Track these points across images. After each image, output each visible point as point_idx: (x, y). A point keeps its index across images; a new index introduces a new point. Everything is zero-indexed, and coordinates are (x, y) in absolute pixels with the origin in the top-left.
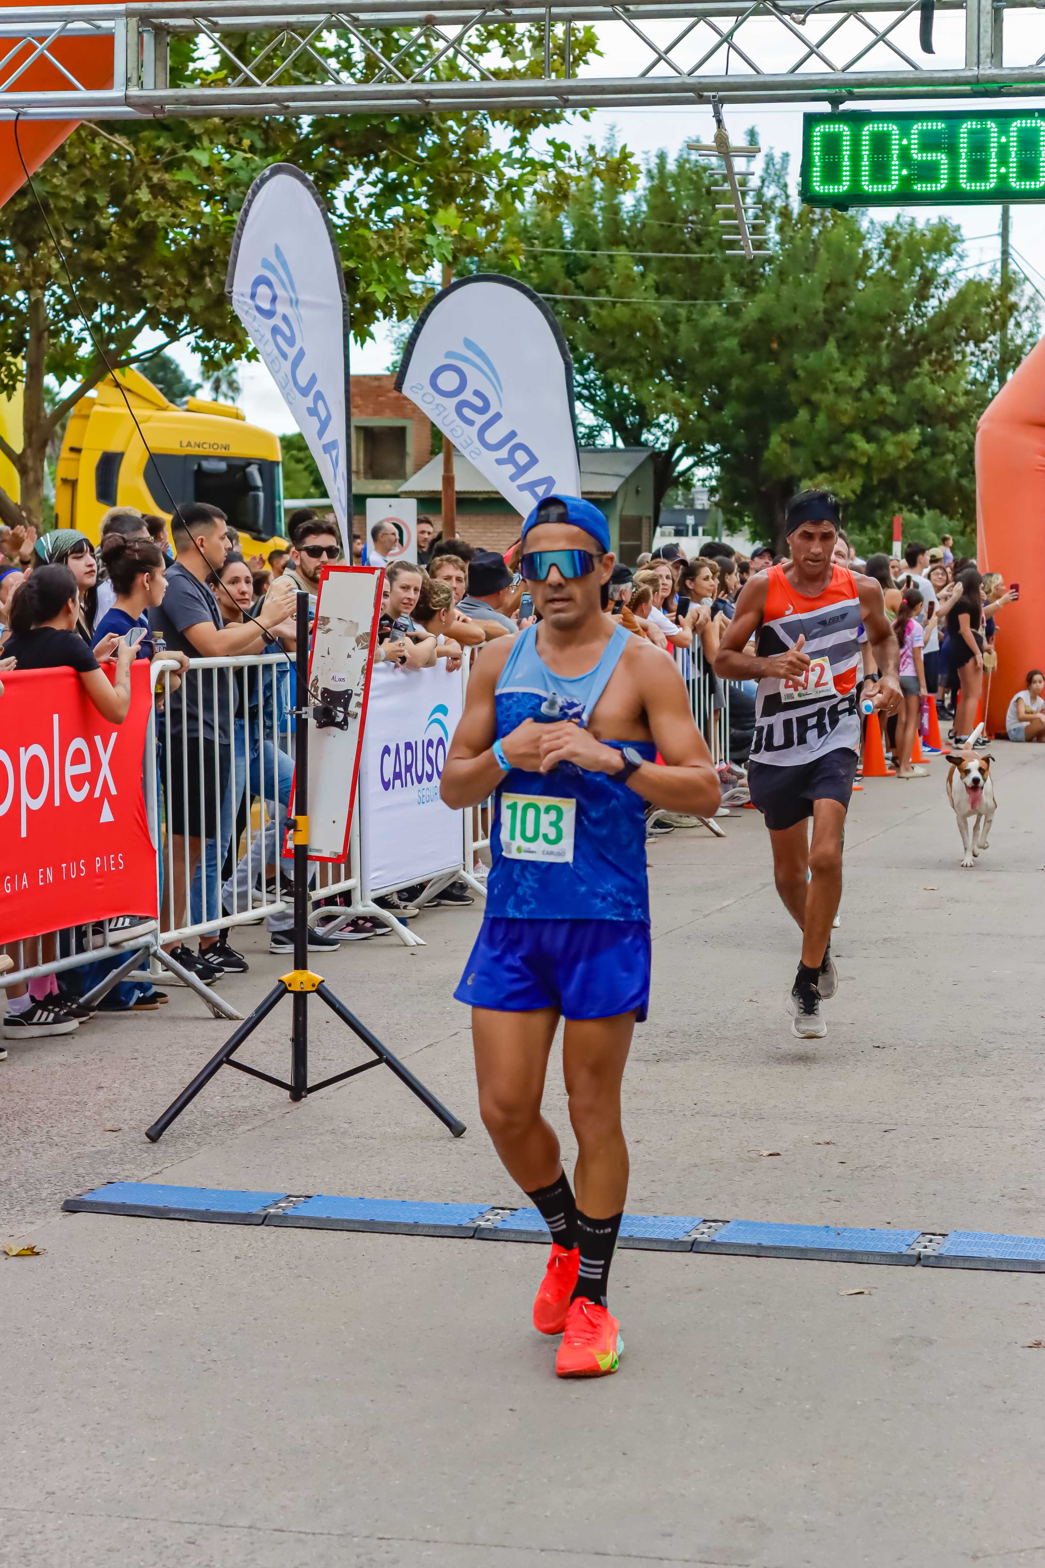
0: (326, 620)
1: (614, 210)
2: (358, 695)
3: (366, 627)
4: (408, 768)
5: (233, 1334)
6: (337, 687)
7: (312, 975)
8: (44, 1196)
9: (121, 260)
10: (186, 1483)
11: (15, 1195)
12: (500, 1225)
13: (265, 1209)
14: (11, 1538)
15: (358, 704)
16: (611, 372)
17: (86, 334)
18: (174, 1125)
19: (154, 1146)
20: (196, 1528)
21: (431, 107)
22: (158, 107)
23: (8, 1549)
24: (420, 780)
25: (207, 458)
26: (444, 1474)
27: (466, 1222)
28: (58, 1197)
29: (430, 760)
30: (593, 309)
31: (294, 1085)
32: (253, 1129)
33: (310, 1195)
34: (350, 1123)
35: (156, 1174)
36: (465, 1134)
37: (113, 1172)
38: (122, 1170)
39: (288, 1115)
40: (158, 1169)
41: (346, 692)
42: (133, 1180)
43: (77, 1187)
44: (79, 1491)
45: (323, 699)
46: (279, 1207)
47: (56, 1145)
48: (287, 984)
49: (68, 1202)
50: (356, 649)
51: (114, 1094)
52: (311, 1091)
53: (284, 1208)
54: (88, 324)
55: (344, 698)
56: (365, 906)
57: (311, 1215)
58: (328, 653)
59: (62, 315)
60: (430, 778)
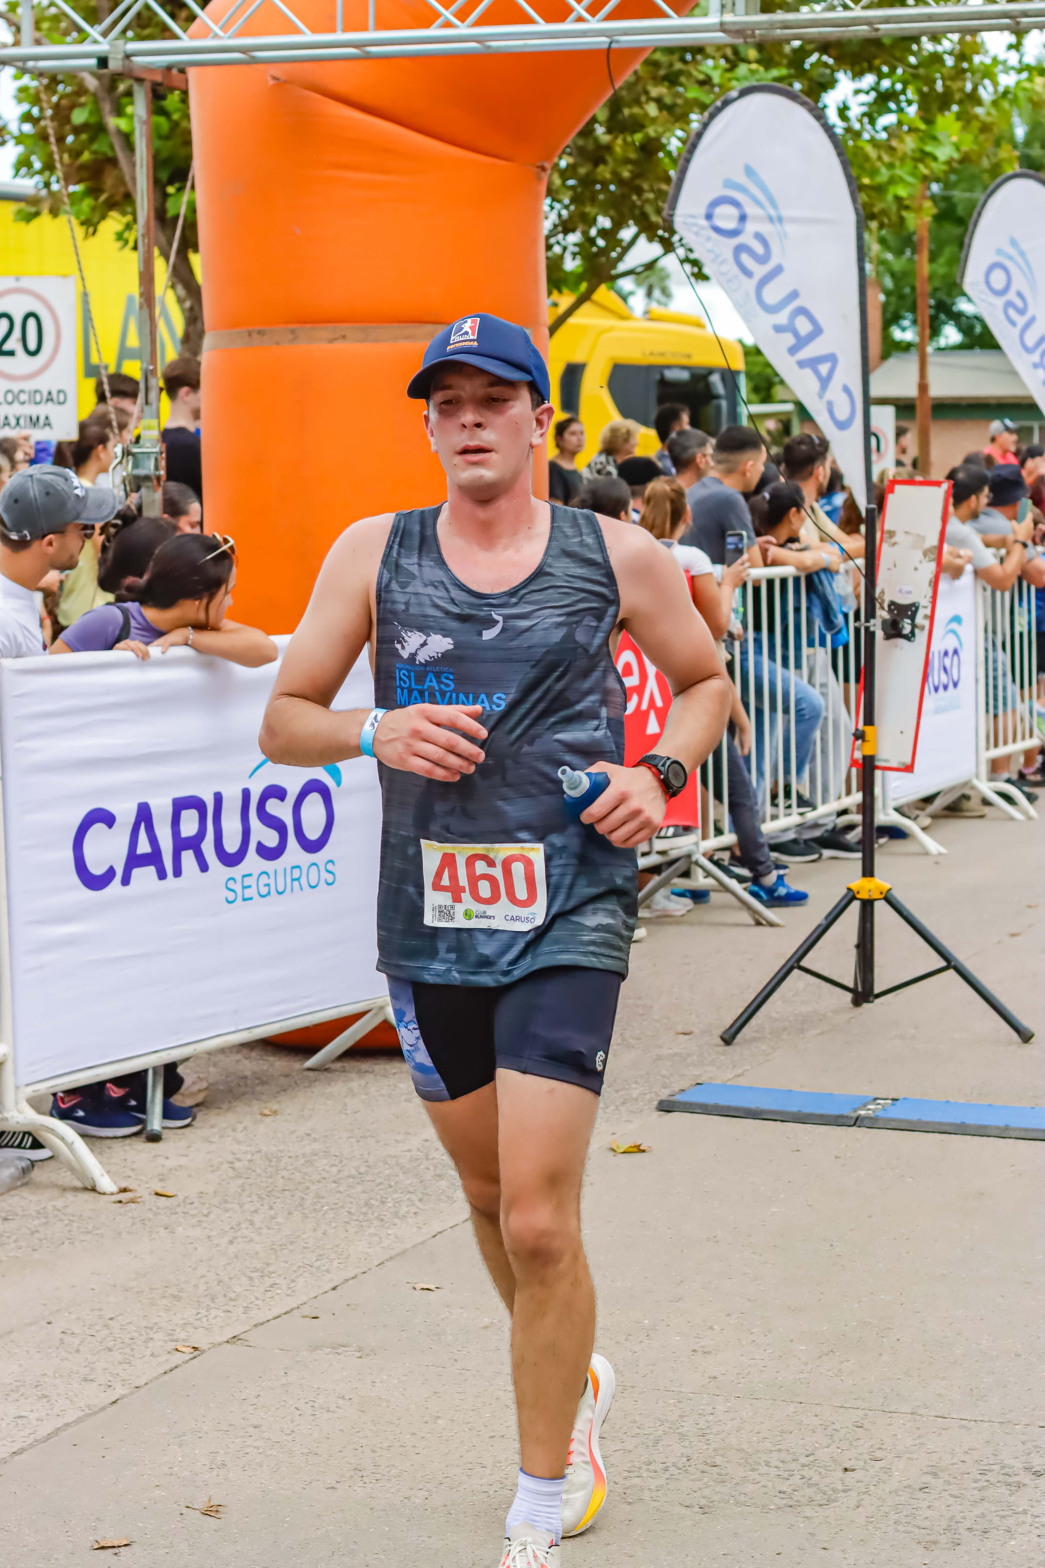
0: (892, 534)
2: (925, 607)
3: (932, 540)
6: (904, 600)
7: (880, 883)
8: (634, 1095)
9: (626, 174)
10: (840, 1370)
13: (855, 1111)
14: (685, 1419)
15: (926, 617)
18: (745, 1030)
19: (730, 1049)
20: (860, 1413)
21: (1022, 26)
22: (749, 32)
23: (686, 1429)
24: (936, 689)
25: (669, 367)
28: (648, 1096)
29: (945, 670)
31: (860, 989)
32: (822, 1033)
33: (895, 1097)
34: (916, 1028)
35: (739, 1076)
36: (1033, 1040)
37: (697, 1073)
38: (705, 1072)
39: (853, 1020)
40: (739, 1071)
41: (913, 605)
42: (719, 1082)
43: (665, 1088)
44: (740, 1376)
45: (890, 611)
46: (869, 1110)
47: (633, 1047)
48: (855, 891)
49: (661, 1102)
50: (924, 562)
51: (677, 999)
52: (878, 996)
53: (873, 1111)
54: (583, 238)
55: (911, 611)
56: (886, 815)
57: (902, 1117)
58: (895, 566)
59: (559, 229)
60: (946, 687)
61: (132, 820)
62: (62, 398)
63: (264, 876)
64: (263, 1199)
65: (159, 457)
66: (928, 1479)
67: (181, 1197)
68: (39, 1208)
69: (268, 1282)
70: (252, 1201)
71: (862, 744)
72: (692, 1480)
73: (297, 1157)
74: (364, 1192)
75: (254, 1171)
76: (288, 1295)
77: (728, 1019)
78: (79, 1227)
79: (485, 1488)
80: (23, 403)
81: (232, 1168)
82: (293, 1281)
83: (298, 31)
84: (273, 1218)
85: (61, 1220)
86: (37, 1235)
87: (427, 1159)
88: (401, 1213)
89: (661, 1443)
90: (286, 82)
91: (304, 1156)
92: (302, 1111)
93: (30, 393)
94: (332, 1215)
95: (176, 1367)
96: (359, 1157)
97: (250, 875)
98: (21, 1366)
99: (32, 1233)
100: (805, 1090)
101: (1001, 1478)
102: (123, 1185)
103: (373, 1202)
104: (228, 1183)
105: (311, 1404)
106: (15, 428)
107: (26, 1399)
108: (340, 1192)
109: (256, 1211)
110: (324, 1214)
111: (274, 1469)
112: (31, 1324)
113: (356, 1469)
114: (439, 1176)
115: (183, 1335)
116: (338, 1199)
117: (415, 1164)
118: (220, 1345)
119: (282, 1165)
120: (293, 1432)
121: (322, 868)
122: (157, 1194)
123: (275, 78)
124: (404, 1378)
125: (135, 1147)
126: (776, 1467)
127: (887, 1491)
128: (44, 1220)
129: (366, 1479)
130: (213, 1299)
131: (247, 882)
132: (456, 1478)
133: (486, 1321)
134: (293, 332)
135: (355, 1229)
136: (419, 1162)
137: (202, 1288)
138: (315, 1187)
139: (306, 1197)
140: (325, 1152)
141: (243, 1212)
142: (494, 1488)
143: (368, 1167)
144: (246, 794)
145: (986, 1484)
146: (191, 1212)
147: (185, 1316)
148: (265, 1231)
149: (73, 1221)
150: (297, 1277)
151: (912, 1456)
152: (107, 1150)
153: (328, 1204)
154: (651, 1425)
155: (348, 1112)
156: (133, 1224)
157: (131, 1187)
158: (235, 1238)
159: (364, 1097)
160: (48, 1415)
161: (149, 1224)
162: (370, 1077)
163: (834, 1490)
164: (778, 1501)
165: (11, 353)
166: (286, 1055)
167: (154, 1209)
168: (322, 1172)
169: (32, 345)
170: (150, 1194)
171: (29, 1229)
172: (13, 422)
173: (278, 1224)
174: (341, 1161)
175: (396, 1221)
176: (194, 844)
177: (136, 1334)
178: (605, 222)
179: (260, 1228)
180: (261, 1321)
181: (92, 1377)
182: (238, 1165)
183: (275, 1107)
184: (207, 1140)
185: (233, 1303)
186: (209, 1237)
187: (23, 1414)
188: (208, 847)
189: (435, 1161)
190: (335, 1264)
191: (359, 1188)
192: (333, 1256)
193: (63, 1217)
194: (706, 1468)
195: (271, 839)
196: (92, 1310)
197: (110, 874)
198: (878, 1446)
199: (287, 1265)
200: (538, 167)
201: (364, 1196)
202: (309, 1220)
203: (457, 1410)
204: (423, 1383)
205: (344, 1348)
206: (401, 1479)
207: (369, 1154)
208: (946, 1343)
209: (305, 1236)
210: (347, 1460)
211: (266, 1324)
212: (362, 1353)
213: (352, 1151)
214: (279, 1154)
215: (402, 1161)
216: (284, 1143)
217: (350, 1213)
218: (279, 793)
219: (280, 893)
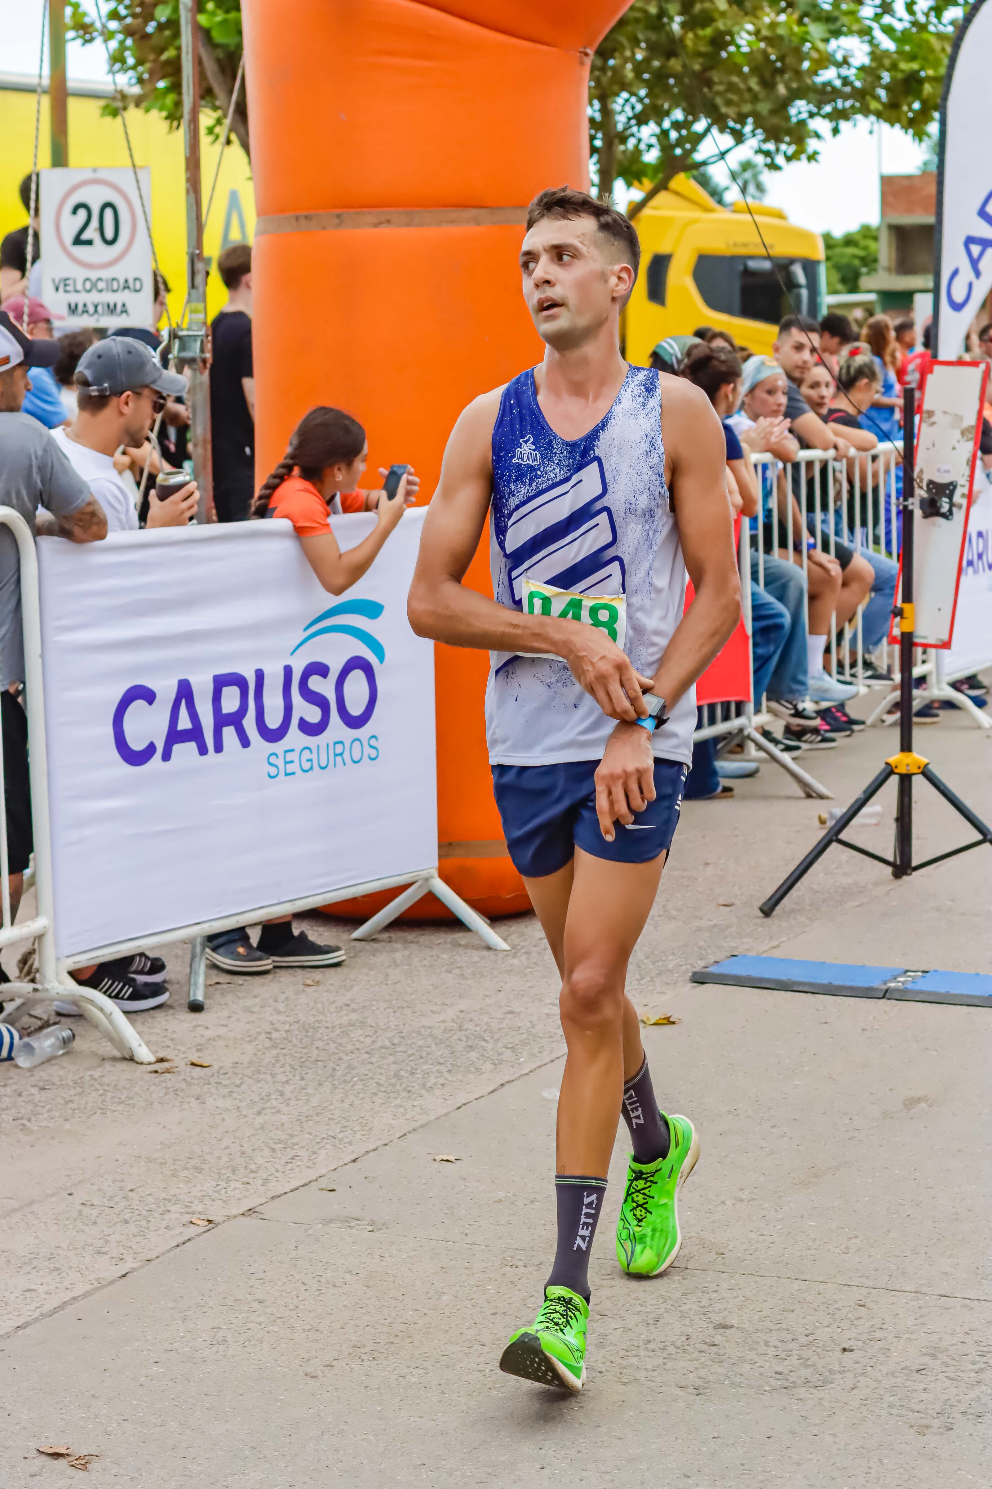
0: (931, 414)
2: (963, 486)
3: (970, 420)
4: (980, 556)
5: (872, 1103)
6: (942, 479)
7: (918, 757)
8: (670, 967)
10: (847, 1247)
11: (643, 966)
13: (886, 984)
14: (688, 1296)
15: (963, 495)
17: (654, 141)
18: (785, 901)
19: (768, 921)
20: (864, 1291)
23: (688, 1306)
25: (752, 257)
28: (684, 968)
31: (898, 862)
32: (861, 905)
33: (926, 970)
34: (953, 900)
35: (775, 947)
37: (735, 945)
38: (742, 943)
39: (892, 892)
40: (776, 943)
41: (951, 483)
42: (754, 954)
43: (701, 959)
44: (747, 1253)
45: (929, 490)
46: (899, 982)
47: (674, 918)
48: (894, 766)
49: (695, 974)
50: (961, 442)
51: (722, 870)
52: (916, 868)
53: (903, 983)
54: (657, 130)
55: (949, 490)
56: (940, 689)
57: (931, 989)
58: (934, 445)
59: (633, 122)
61: (173, 696)
62: (138, 287)
63: (307, 752)
64: (295, 1070)
65: (205, 340)
66: (927, 1360)
67: (216, 1067)
68: (76, 1077)
69: (291, 1153)
70: (284, 1072)
71: (900, 622)
72: (689, 1360)
73: (333, 1027)
74: (395, 1063)
75: (290, 1041)
76: (308, 1167)
77: (770, 890)
78: (113, 1097)
79: (481, 1367)
80: (101, 291)
81: (269, 1038)
82: (315, 1153)
84: (303, 1088)
85: (97, 1090)
86: (71, 1105)
87: (461, 1030)
88: (429, 1084)
89: (662, 1321)
91: (341, 1026)
92: (344, 981)
93: (107, 281)
94: (361, 1086)
95: (189, 1240)
96: (394, 1027)
97: (293, 750)
98: (37, 1237)
99: (66, 1103)
100: (837, 962)
102: (161, 1055)
103: (403, 1073)
104: (264, 1054)
105: (319, 1278)
106: (93, 315)
107: (38, 1271)
108: (372, 1063)
109: (287, 1082)
110: (353, 1085)
111: (274, 1346)
112: (53, 1195)
113: (355, 1346)
114: (470, 1047)
115: (200, 1208)
116: (369, 1070)
117: (447, 1036)
118: (235, 1217)
119: (318, 1036)
120: (297, 1307)
121: (365, 744)
122: (193, 1064)
124: (413, 1253)
125: (178, 1017)
126: (775, 1347)
127: (884, 1373)
128: (79, 1090)
129: (364, 1357)
130: (234, 1171)
131: (290, 757)
132: (454, 1356)
133: (501, 1194)
134: (339, 216)
135: (382, 1101)
136: (453, 1032)
137: (225, 1159)
138: (348, 1058)
139: (338, 1068)
140: (362, 1022)
141: (274, 1082)
143: (402, 1037)
144: (288, 671)
145: (984, 1365)
146: (224, 1083)
147: (205, 1188)
148: (293, 1102)
149: (108, 1091)
150: (319, 1149)
151: (912, 1336)
152: (150, 1020)
153: (358, 1075)
154: (654, 1302)
155: (389, 982)
156: (166, 1094)
157: (168, 1058)
158: (263, 1109)
159: (406, 967)
160: (57, 1288)
161: (182, 1094)
162: (414, 947)
163: (831, 1372)
164: (773, 1382)
165: (89, 243)
166: (336, 926)
167: (188, 1079)
168: (356, 1043)
169: (109, 234)
170: (186, 1064)
171: (64, 1098)
172: (91, 309)
173: (307, 1094)
174: (376, 1032)
175: (423, 1092)
176: (236, 720)
177: (154, 1206)
178: (678, 115)
179: (289, 1099)
180: (278, 1193)
181: (103, 1250)
182: (275, 1035)
184: (249, 1011)
185: (252, 1175)
186: (238, 1108)
187: (32, 1287)
188: (249, 722)
189: (468, 1032)
190: (358, 1136)
191: (391, 1059)
192: (357, 1128)
193: (99, 1087)
194: (705, 1347)
195: (314, 715)
196: (114, 1181)
197: (151, 749)
198: (878, 1326)
199: (311, 1137)
200: (581, 52)
201: (394, 1067)
202: (337, 1091)
203: (461, 1286)
204: (431, 1258)
205: (357, 1222)
206: (398, 1356)
207: (404, 1024)
208: (956, 1219)
209: (332, 1107)
210: (347, 1336)
211: (283, 1197)
212: (374, 1226)
213: (388, 1022)
214: (317, 1025)
215: (435, 1032)
216: (323, 1013)
217: (378, 1084)
218: (321, 670)
219: (322, 768)
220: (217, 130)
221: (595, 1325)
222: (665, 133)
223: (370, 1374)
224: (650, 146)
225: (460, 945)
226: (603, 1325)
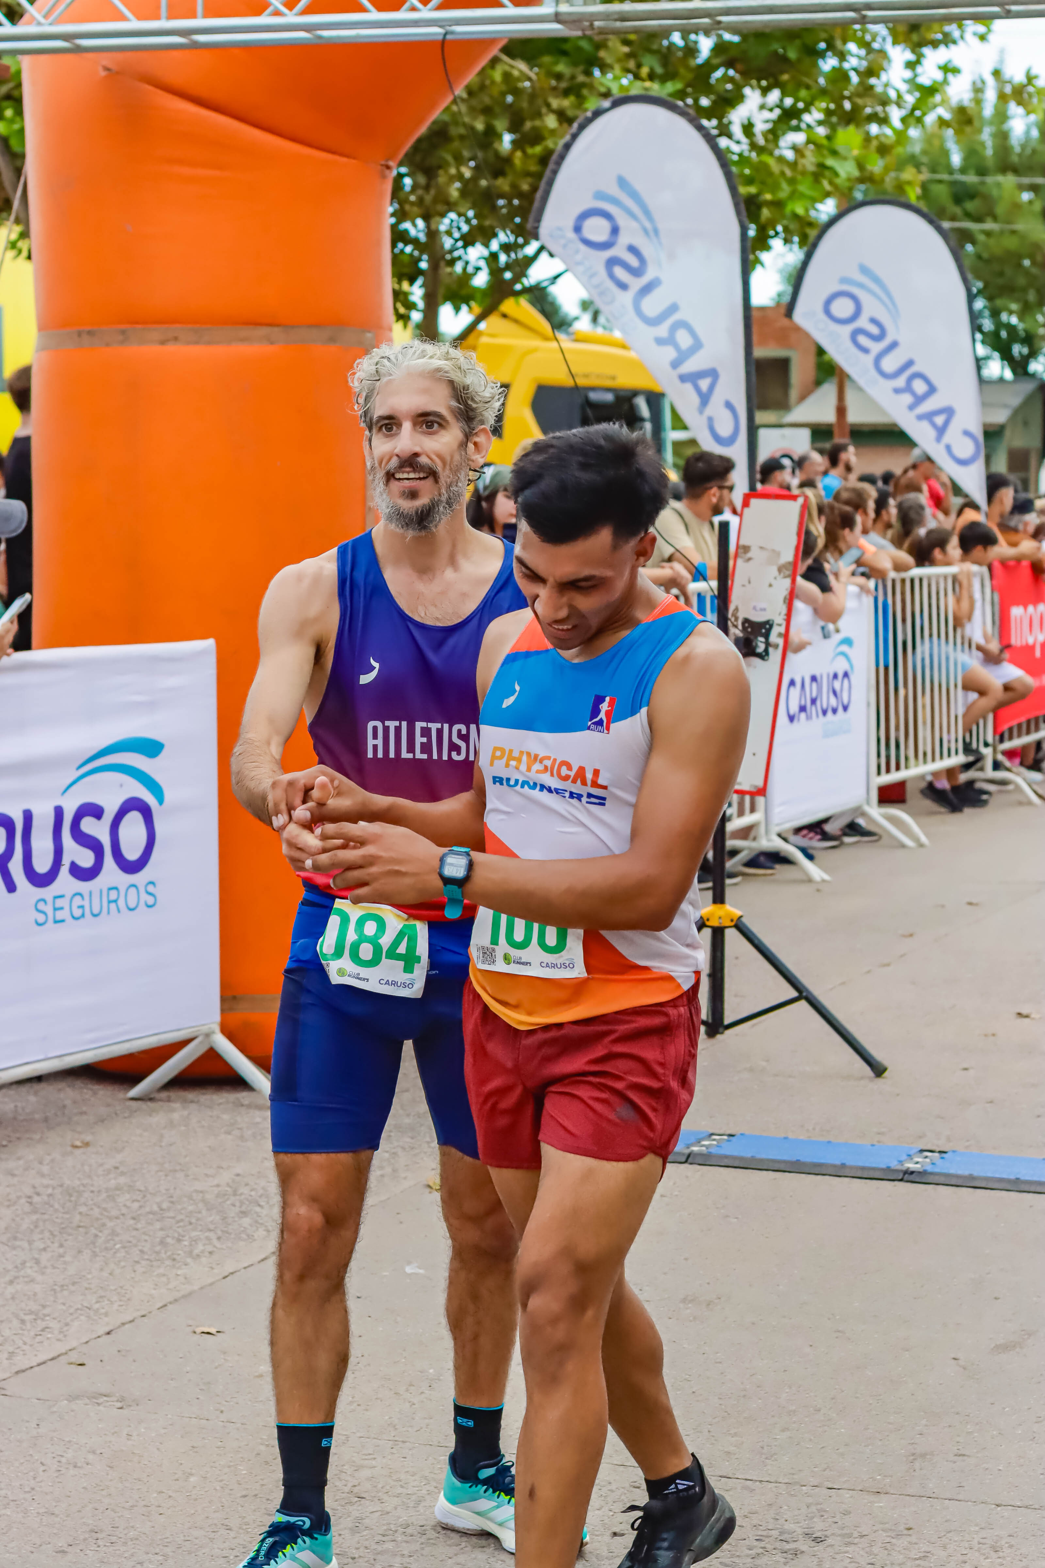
0: (746, 549)
1: (1003, 136)
2: (780, 625)
3: (788, 556)
4: (813, 701)
6: (758, 617)
7: (731, 909)
12: (929, 1168)
13: (688, 1148)
15: (780, 635)
16: (999, 302)
17: (482, 264)
22: (588, 24)
24: (825, 712)
25: (593, 389)
26: (889, 1423)
27: (894, 1165)
29: (835, 693)
30: (981, 238)
31: (710, 1021)
33: (733, 1133)
34: (767, 1061)
36: (886, 1074)
41: (767, 622)
45: (744, 629)
46: (703, 1146)
50: (778, 578)
52: (729, 1027)
53: (707, 1147)
54: (486, 253)
55: (765, 628)
56: (769, 840)
57: (735, 1153)
58: (749, 582)
59: (460, 244)
60: (835, 711)
63: (78, 898)
64: (54, 1236)
69: (41, 1324)
70: (42, 1239)
73: (99, 1191)
74: (162, 1229)
75: (52, 1206)
76: (59, 1340)
79: (225, 1553)
81: (31, 1203)
82: (67, 1325)
83: (123, 18)
84: (61, 1256)
87: (235, 1194)
88: (196, 1252)
89: (423, 1504)
90: (117, 73)
91: (107, 1190)
92: (115, 1142)
94: (123, 1254)
96: (164, 1191)
97: (62, 896)
101: (778, 1545)
103: (169, 1240)
104: (22, 1219)
105: (59, 1458)
108: (137, 1229)
109: (44, 1249)
110: (115, 1253)
111: (4, 1531)
113: (92, 1531)
116: (134, 1237)
117: (220, 1201)
119: (82, 1200)
120: (33, 1489)
121: (142, 890)
123: (107, 69)
124: (163, 1431)
129: (100, 1542)
131: (59, 903)
132: (197, 1541)
133: (262, 1369)
134: (123, 332)
135: (143, 1269)
136: (226, 1197)
138: (112, 1224)
139: (100, 1234)
140: (130, 1186)
141: (31, 1250)
142: (235, 1553)
143: (172, 1202)
144: (59, 812)
145: (761, 1551)
148: (49, 1270)
150: (71, 1320)
153: (121, 1242)
154: (415, 1483)
155: (163, 1144)
158: (16, 1277)
159: (183, 1128)
162: (193, 1106)
166: (111, 1084)
168: (122, 1208)
173: (65, 1263)
174: (144, 1196)
175: (189, 1260)
178: (507, 236)
179: (45, 1267)
180: (23, 1368)
182: (36, 1199)
183: (88, 1138)
184: (10, 1173)
188: (16, 866)
189: (243, 1197)
190: (115, 1307)
191: (158, 1225)
192: (115, 1298)
195: (86, 859)
199: (64, 1308)
200: (382, 165)
201: (161, 1234)
202: (98, 1259)
203: (212, 1467)
204: (182, 1437)
205: (105, 1398)
206: (137, 1542)
207: (175, 1188)
208: (744, 1396)
209: (89, 1276)
210: (84, 1520)
211: (29, 1371)
212: (124, 1403)
213: (158, 1186)
214: (82, 1188)
215: (208, 1196)
216: (90, 1177)
217: (142, 1251)
218: (96, 812)
219: (95, 916)
220: (20, 244)
221: (351, 1508)
222: (494, 256)
223: (105, 1560)
224: (478, 269)
225: (242, 1105)
226: (360, 1508)
